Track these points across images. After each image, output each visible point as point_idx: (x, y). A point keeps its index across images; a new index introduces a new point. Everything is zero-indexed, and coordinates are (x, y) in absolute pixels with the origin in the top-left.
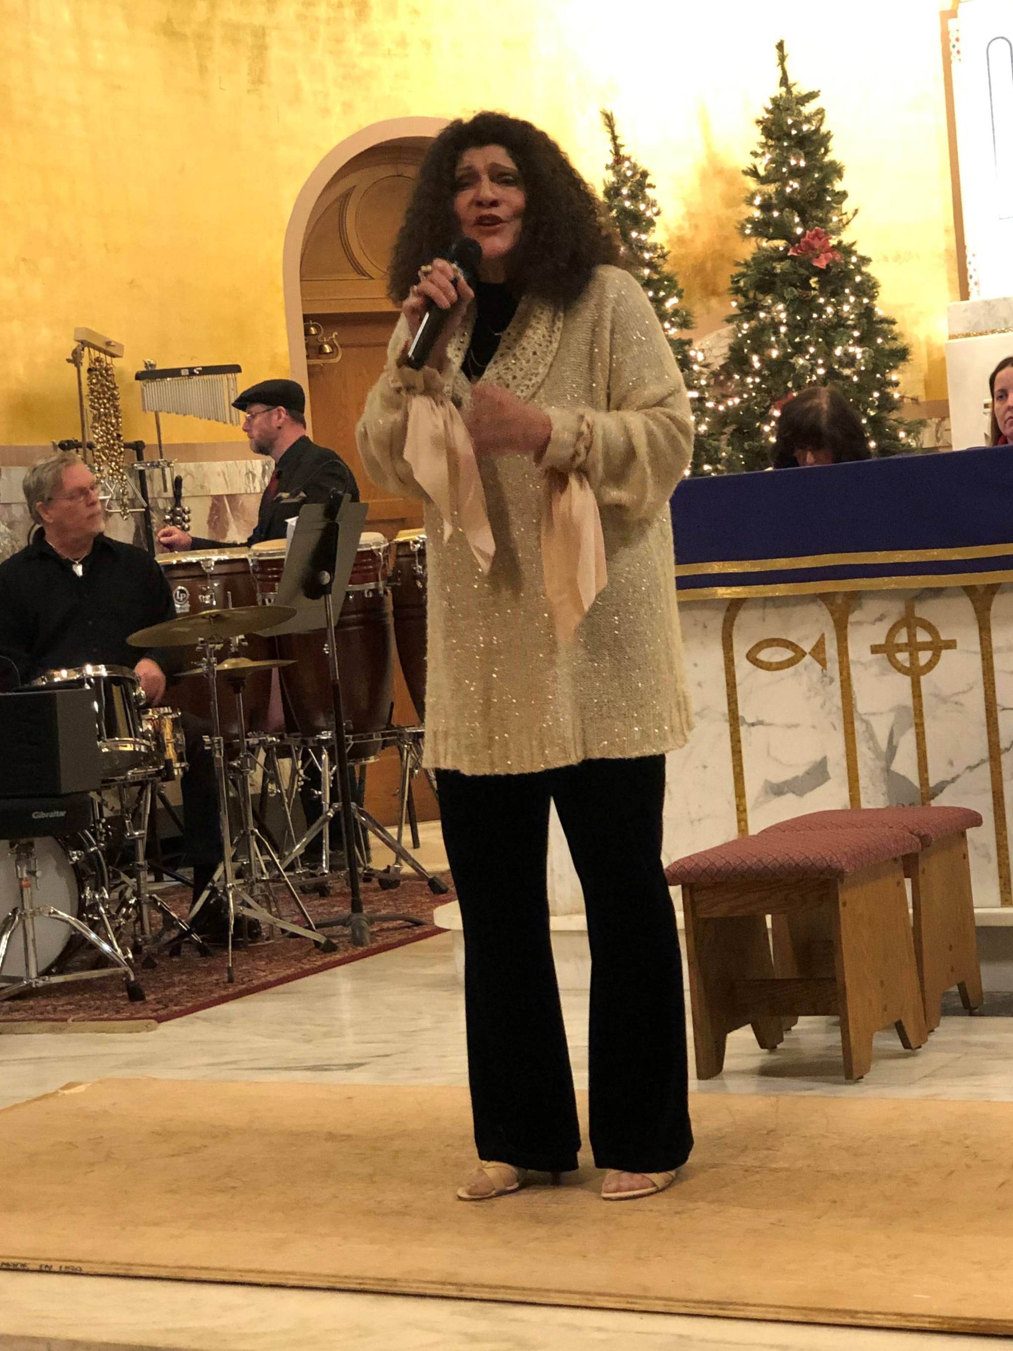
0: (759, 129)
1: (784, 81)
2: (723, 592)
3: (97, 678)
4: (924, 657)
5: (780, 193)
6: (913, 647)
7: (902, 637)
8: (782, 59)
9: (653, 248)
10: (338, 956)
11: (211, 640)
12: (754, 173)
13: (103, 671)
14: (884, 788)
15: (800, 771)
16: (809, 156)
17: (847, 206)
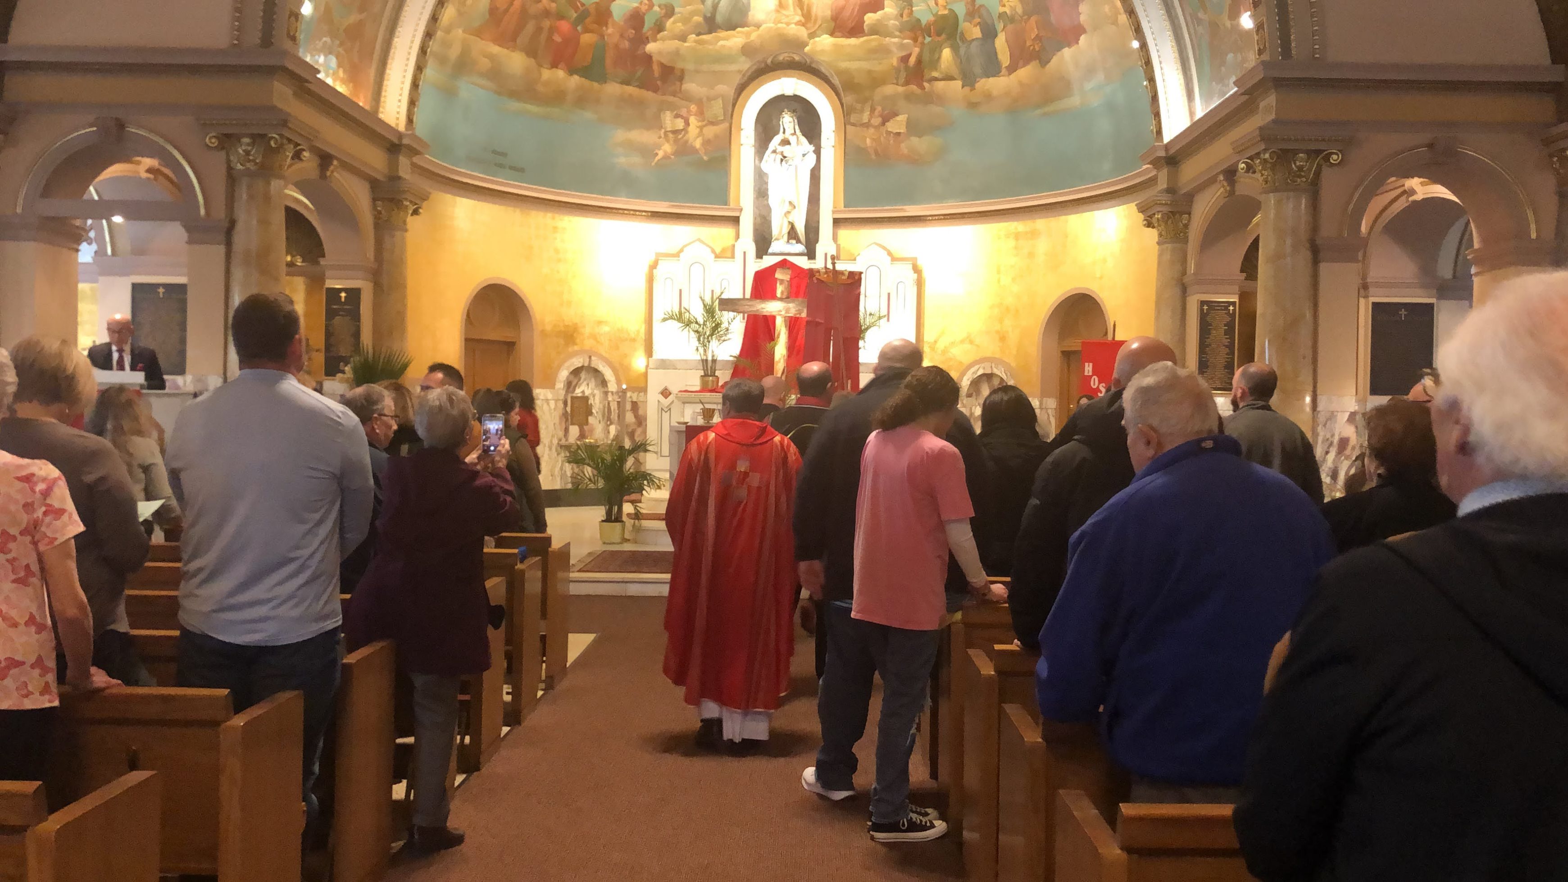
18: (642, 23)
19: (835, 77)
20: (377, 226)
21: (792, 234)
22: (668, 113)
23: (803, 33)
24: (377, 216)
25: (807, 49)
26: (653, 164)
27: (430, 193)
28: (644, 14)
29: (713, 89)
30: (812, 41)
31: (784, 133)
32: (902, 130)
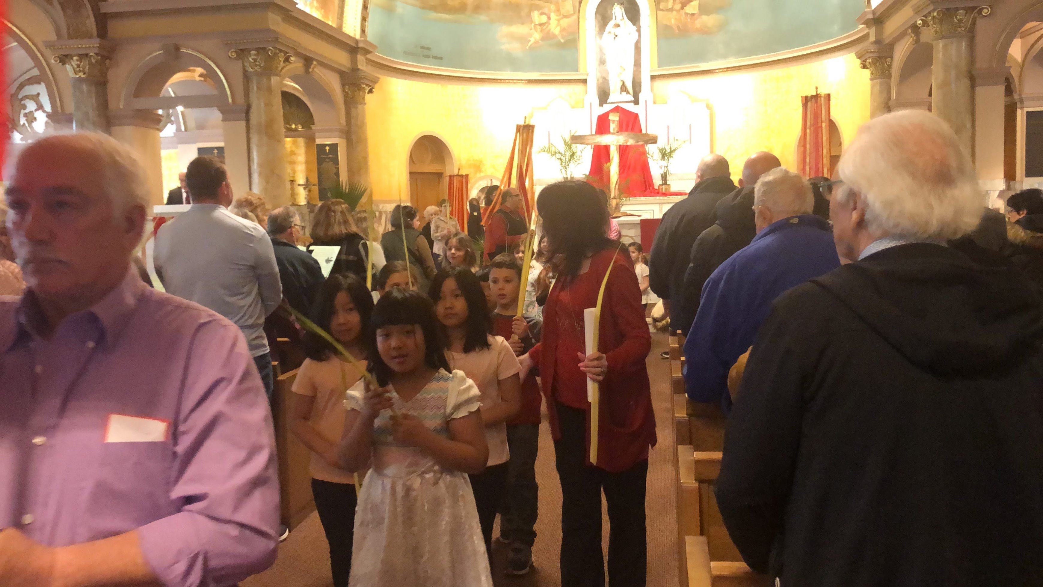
20: (346, 102)
21: (624, 88)
24: (346, 95)
26: (527, 47)
27: (379, 78)
31: (616, 19)
32: (696, 11)
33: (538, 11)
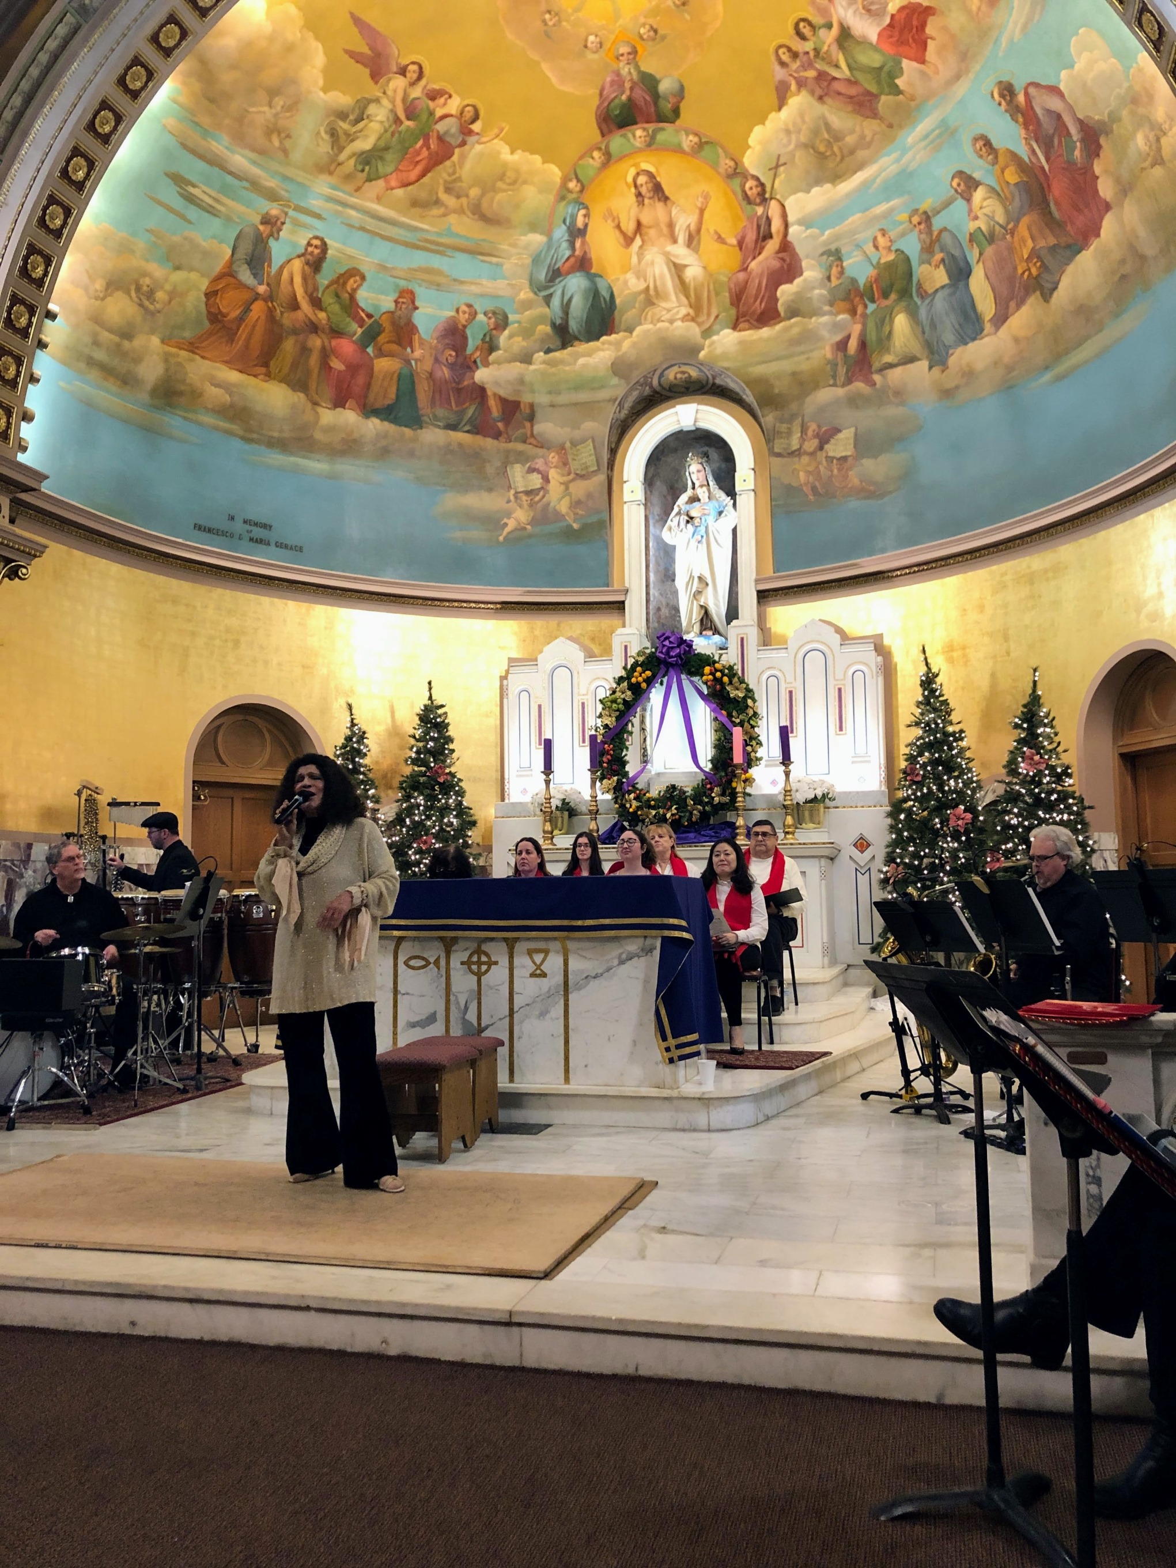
0: (417, 718)
1: (430, 698)
2: (396, 933)
3: (83, 954)
4: (484, 968)
5: (425, 747)
6: (479, 963)
7: (475, 959)
8: (430, 689)
9: (365, 766)
10: (190, 1095)
11: (143, 938)
12: (414, 737)
13: (87, 950)
14: (460, 1026)
15: (424, 1017)
16: (439, 732)
17: (455, 755)
18: (465, 338)
19: (748, 391)
21: (707, 623)
22: (518, 467)
23: (693, 331)
25: (702, 354)
26: (501, 538)
28: (465, 327)
29: (579, 428)
30: (707, 342)
31: (694, 488)
32: (849, 452)
33: (523, 465)
